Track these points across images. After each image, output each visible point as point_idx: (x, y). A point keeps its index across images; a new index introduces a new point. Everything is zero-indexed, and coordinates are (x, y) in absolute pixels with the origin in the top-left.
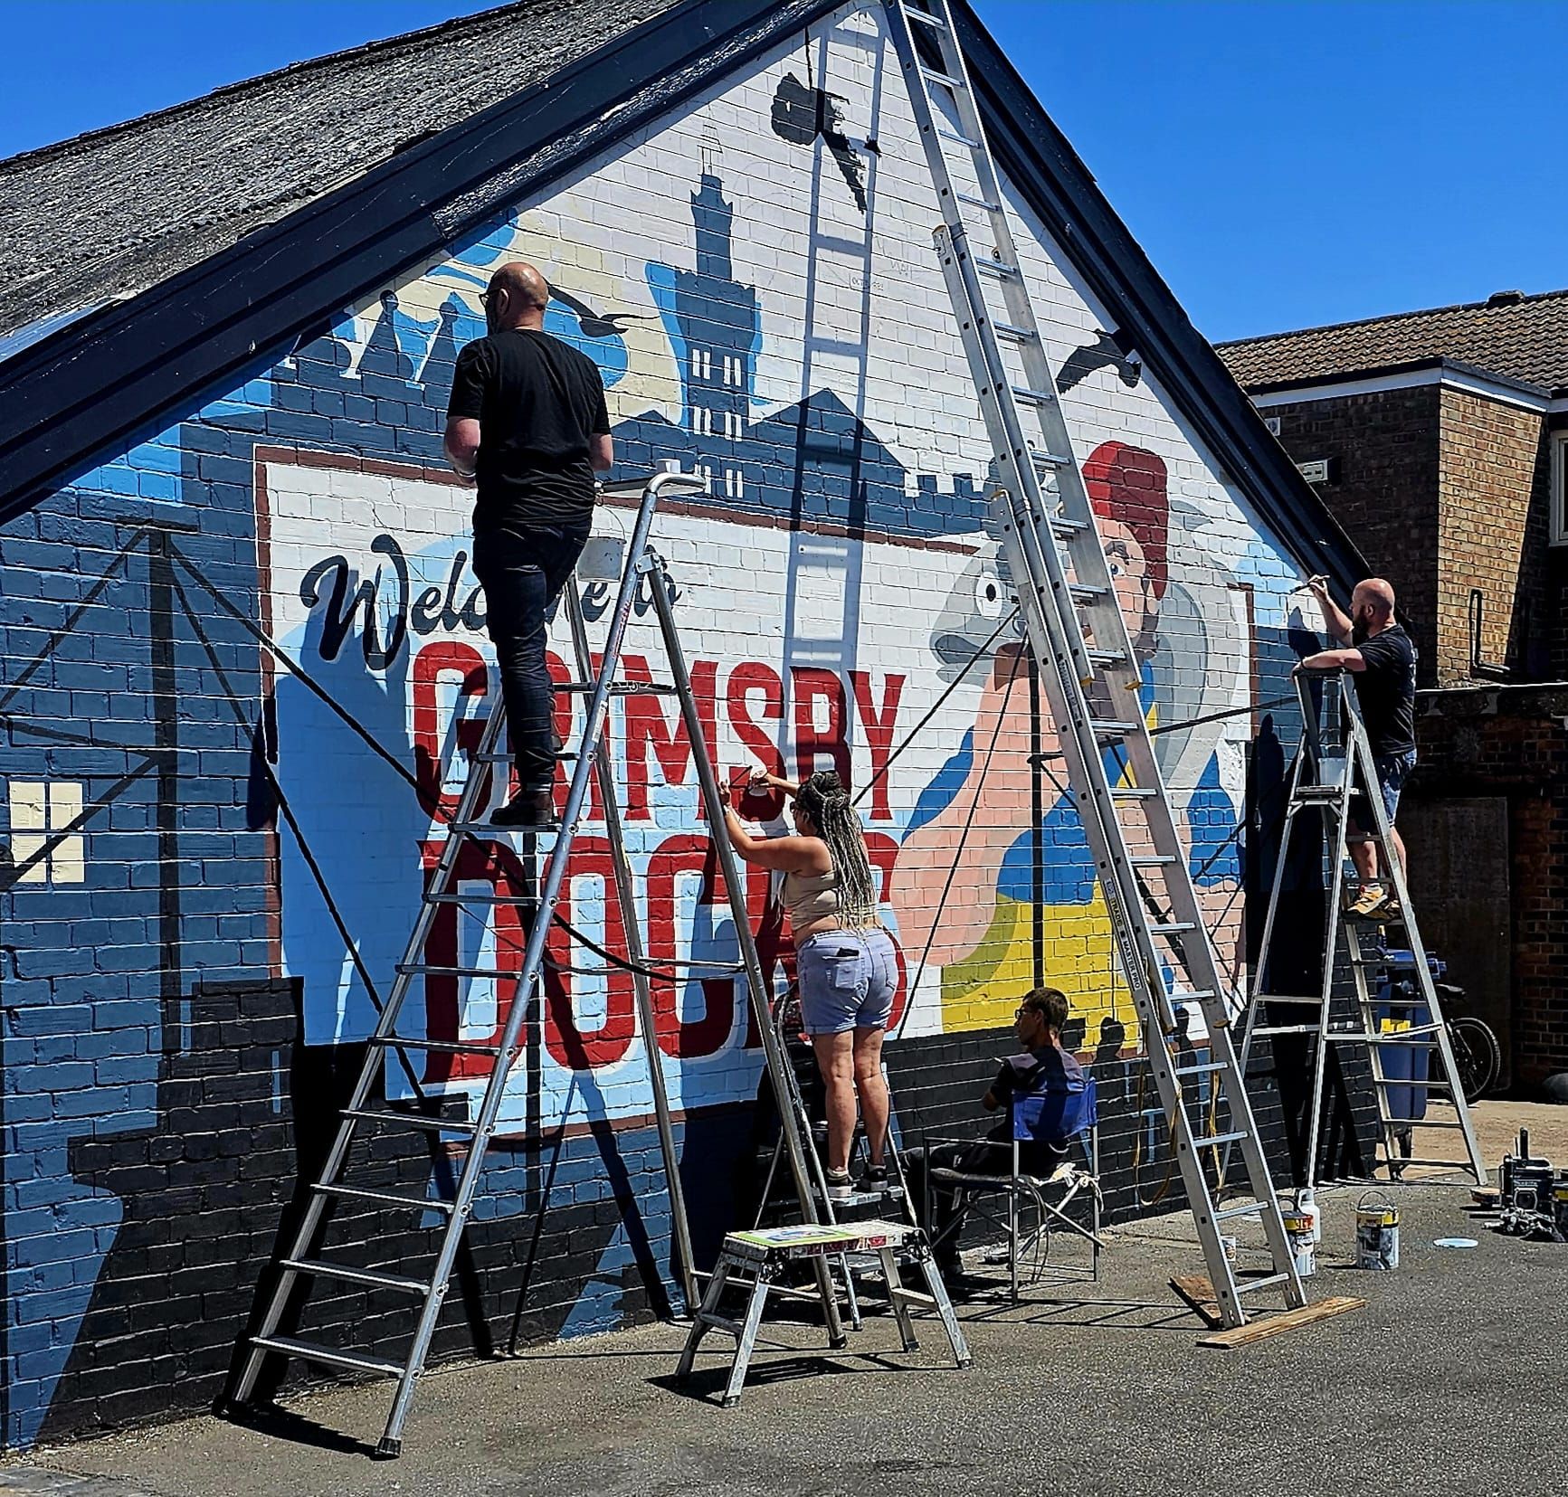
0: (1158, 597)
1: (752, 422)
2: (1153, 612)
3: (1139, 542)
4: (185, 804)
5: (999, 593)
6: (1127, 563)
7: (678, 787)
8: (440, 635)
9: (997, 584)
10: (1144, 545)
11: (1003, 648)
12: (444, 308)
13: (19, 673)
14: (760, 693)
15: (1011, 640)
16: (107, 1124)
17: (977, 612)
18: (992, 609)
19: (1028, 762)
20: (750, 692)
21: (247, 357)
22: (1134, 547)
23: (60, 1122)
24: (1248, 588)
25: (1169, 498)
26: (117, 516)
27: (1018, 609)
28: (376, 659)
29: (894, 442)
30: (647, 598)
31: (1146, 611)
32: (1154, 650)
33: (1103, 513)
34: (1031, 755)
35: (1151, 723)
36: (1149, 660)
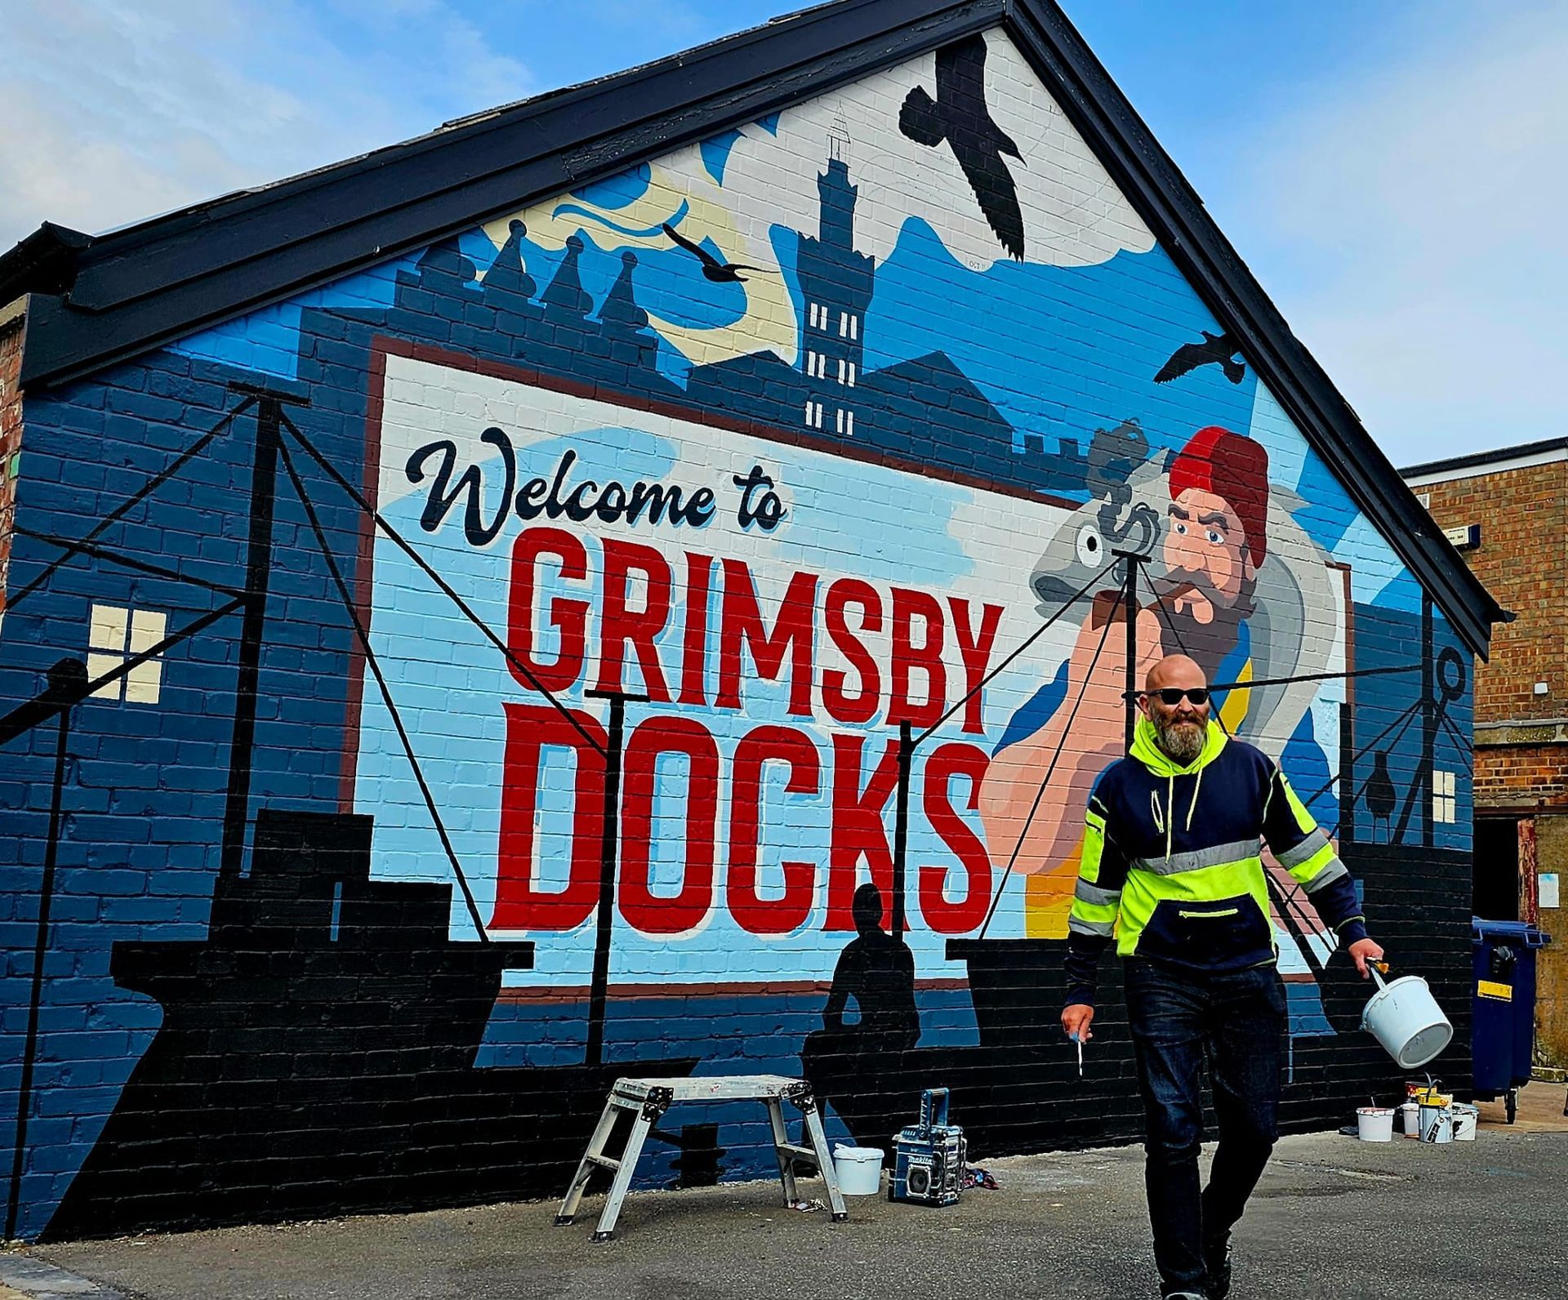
0: (1257, 566)
1: (864, 371)
2: (1251, 578)
3: (1239, 516)
4: (268, 644)
6: (1227, 533)
7: (771, 682)
8: (542, 521)
10: (1244, 520)
11: (1103, 593)
12: (570, 241)
13: (115, 508)
14: (859, 607)
16: (154, 933)
19: (1123, 696)
20: (849, 605)
21: (371, 257)
22: (1233, 520)
23: (107, 926)
24: (1346, 568)
25: (1270, 481)
26: (230, 382)
27: (1117, 561)
28: (477, 535)
29: (1004, 404)
30: (751, 511)
31: (1244, 577)
32: (1251, 612)
33: (1203, 485)
34: (1125, 691)
35: (1245, 676)
36: (1245, 620)
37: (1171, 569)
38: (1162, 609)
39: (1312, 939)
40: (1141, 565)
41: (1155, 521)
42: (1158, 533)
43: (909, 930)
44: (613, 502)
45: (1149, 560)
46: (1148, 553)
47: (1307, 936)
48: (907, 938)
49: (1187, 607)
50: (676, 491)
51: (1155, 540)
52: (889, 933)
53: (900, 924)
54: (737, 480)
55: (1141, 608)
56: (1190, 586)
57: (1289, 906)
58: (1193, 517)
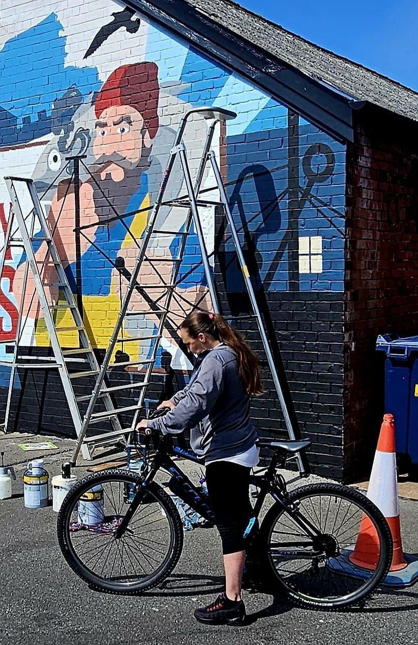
0: (151, 137)
2: (148, 146)
3: (139, 112)
5: (59, 158)
6: (132, 125)
9: (58, 154)
10: (143, 112)
11: (61, 182)
15: (65, 178)
17: (49, 169)
18: (55, 167)
19: (74, 231)
22: (136, 116)
25: (160, 82)
27: (69, 163)
29: (13, 108)
31: (144, 146)
32: (149, 166)
33: (116, 104)
34: (75, 228)
35: (145, 203)
36: (145, 172)
37: (97, 157)
38: (94, 181)
40: (81, 160)
41: (87, 134)
42: (89, 141)
45: (86, 156)
46: (85, 153)
49: (108, 175)
51: (88, 144)
55: (82, 183)
56: (110, 163)
58: (110, 123)
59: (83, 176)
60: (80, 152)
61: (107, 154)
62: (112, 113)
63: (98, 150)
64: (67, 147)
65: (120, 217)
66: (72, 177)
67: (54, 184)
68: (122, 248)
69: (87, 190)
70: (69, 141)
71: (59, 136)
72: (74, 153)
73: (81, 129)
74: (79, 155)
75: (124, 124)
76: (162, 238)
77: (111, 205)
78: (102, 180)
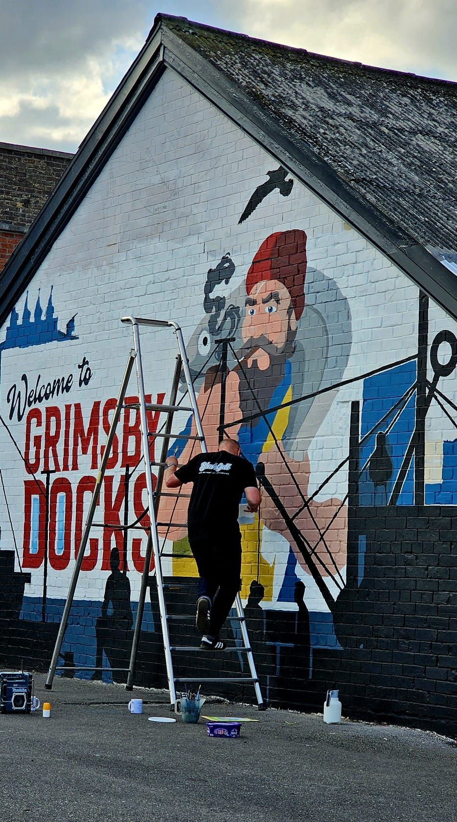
0: (297, 318)
2: (293, 328)
3: (287, 288)
5: (209, 341)
6: (278, 303)
7: (86, 455)
8: (33, 406)
9: (208, 336)
10: (291, 289)
11: (209, 370)
14: (113, 412)
17: (198, 354)
18: (205, 350)
19: (218, 429)
20: (110, 411)
22: (283, 293)
27: (218, 346)
28: (20, 418)
30: (82, 379)
32: (293, 352)
33: (266, 278)
34: (219, 425)
35: (288, 398)
36: (289, 359)
37: (245, 340)
38: (241, 368)
39: (327, 580)
40: (230, 344)
41: (237, 313)
42: (239, 321)
43: (129, 571)
44: (48, 392)
45: (234, 339)
46: (233, 335)
47: (323, 578)
48: (128, 574)
49: (255, 362)
50: (63, 379)
51: (237, 325)
52: (122, 572)
53: (125, 568)
54: (80, 367)
55: (229, 372)
56: (257, 347)
57: (313, 557)
58: (259, 301)
59: (232, 363)
60: (229, 334)
61: (255, 337)
62: (261, 288)
63: (247, 332)
64: (217, 328)
65: (263, 414)
66: (220, 364)
67: (202, 372)
68: (263, 451)
69: (233, 380)
70: (220, 320)
71: (211, 314)
72: (224, 335)
73: (232, 307)
74: (228, 338)
75: (272, 302)
76: (301, 440)
77: (255, 399)
78: (248, 368)
